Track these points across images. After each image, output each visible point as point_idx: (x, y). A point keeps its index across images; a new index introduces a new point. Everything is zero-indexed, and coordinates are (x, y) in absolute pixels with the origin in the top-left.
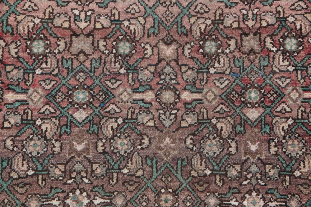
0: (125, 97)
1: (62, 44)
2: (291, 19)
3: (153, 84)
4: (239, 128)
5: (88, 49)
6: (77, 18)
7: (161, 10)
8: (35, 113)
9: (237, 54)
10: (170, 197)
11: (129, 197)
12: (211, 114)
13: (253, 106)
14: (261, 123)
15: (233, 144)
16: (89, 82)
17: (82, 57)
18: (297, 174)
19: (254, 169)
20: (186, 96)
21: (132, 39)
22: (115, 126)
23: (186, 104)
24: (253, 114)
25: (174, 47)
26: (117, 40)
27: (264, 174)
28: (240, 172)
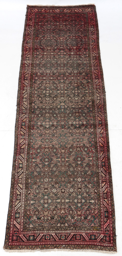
0: (55, 160)
1: (43, 150)
2: (86, 145)
3: (60, 157)
4: (77, 165)
5: (48, 151)
6: (46, 145)
7: (62, 143)
8: (38, 163)
9: (76, 151)
10: (64, 179)
11: (56, 179)
12: (71, 163)
13: (79, 161)
14: (81, 164)
15: (76, 168)
16: (48, 157)
17: (47, 152)
18: (87, 174)
19: (79, 173)
20: (67, 159)
21: (56, 149)
22: (53, 165)
23: (67, 161)
24: (79, 163)
25: (64, 150)
26: (53, 149)
27: (81, 174)
28: (77, 174)
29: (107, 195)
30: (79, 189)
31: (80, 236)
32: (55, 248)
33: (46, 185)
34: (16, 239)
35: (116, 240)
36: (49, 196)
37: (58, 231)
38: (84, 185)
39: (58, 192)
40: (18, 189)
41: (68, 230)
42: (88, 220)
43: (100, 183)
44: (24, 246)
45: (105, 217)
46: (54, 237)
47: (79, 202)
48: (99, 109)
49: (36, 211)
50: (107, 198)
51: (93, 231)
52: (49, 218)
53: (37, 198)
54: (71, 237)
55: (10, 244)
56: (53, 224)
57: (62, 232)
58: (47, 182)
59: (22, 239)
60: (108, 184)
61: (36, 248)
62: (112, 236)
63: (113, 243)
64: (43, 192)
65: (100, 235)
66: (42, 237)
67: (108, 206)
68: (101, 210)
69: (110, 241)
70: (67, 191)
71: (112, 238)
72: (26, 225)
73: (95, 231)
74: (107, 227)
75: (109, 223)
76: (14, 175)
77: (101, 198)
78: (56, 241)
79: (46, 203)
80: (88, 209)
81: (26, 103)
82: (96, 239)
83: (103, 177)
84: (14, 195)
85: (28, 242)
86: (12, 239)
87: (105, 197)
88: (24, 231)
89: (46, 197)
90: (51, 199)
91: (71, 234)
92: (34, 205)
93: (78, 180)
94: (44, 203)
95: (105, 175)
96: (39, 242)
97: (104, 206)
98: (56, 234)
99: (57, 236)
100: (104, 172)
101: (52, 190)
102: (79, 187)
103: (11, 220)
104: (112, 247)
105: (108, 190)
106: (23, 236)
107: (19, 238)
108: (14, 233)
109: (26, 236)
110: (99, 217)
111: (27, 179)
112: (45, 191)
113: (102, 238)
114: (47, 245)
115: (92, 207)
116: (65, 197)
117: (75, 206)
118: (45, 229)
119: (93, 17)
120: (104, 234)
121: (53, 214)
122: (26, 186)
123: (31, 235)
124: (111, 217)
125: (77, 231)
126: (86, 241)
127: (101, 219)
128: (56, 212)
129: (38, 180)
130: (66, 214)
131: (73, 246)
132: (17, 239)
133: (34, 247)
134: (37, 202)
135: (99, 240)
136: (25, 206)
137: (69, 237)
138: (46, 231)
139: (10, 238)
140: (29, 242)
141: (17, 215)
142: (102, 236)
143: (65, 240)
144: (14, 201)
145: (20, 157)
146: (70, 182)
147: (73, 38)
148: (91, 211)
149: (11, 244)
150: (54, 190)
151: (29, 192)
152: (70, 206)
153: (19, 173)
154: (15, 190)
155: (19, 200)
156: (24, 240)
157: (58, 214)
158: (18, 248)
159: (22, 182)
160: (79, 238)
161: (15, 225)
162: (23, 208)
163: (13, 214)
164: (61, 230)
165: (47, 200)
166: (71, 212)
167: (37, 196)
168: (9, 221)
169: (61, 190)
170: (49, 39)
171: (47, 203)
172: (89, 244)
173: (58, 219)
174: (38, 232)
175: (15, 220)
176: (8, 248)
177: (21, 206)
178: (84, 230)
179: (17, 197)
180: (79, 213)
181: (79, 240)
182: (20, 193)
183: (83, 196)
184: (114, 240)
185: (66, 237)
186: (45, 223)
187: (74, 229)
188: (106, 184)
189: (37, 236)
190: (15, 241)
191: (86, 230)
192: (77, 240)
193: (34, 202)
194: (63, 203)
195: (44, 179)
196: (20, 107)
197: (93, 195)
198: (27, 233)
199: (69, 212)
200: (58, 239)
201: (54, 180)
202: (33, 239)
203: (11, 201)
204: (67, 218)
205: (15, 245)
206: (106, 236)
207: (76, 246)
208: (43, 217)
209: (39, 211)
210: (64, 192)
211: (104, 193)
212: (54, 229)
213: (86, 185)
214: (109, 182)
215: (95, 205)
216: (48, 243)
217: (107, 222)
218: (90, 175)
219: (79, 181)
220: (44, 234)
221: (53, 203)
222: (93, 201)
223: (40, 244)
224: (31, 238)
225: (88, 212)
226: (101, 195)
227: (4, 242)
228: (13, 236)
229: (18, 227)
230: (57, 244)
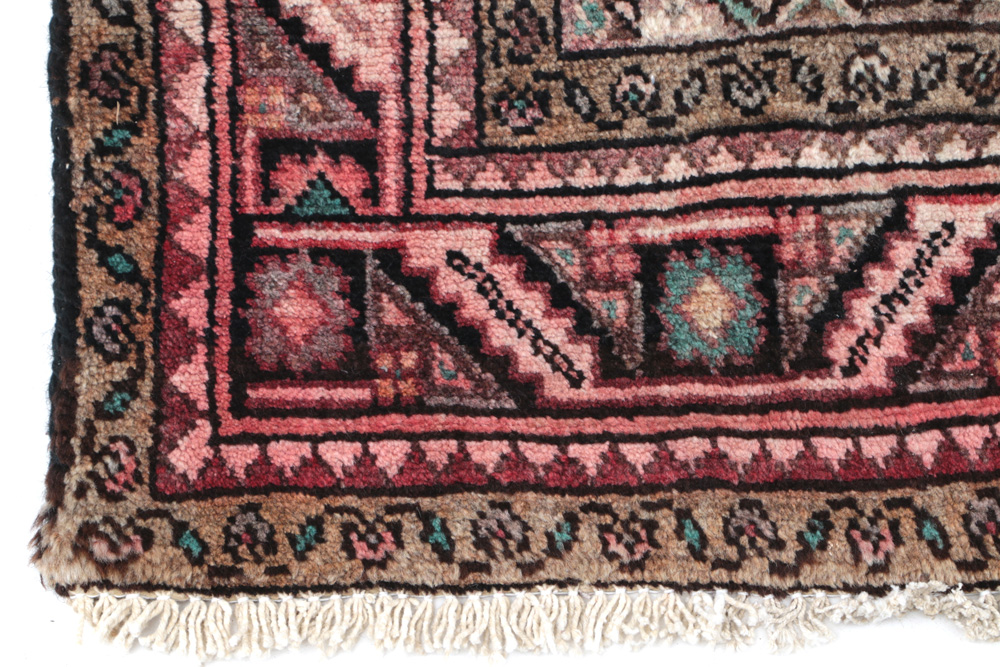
34: (330, 346)
44: (543, 514)
59: (472, 336)
61: (838, 545)
85: (630, 411)
86: (241, 330)
88: (497, 133)
96: (898, 397)
106: (505, 274)
107: (392, 315)
108: (269, 193)
109: (568, 264)
123: (688, 246)
132: (355, 331)
133: (790, 516)
139: (191, 305)
140: (655, 407)
149: (216, 463)
156: (529, 362)
158: (413, 545)
189: (842, 251)
190: (308, 378)
198: (584, 178)
202: (751, 336)
205: (314, 479)
223: (924, 446)
228: (249, 255)
229: (345, 49)
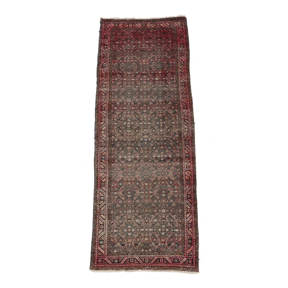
0: (138, 193)
1: (125, 183)
2: (171, 178)
3: (144, 190)
4: (161, 198)
5: (130, 184)
6: (128, 179)
7: (145, 177)
8: (120, 196)
9: (160, 184)
10: (147, 210)
11: (139, 210)
12: (155, 195)
13: (164, 194)
14: (165, 197)
15: (160, 201)
16: (131, 190)
17: (129, 186)
18: (172, 205)
19: (164, 205)
20: (150, 192)
21: (139, 182)
22: (136, 198)
23: (150, 194)
24: (164, 195)
25: (148, 183)
26: (136, 182)
27: (166, 206)
28: (161, 206)
29: (191, 225)
30: (163, 219)
31: (164, 260)
32: (139, 269)
33: (129, 216)
35: (198, 263)
36: (132, 226)
37: (142, 256)
38: (168, 216)
39: (142, 223)
40: (100, 219)
41: (152, 255)
42: (171, 247)
43: (185, 214)
44: (109, 268)
45: (189, 244)
46: (138, 260)
47: (163, 231)
48: (186, 142)
49: (119, 239)
50: (191, 228)
51: (177, 256)
52: (133, 244)
53: (120, 227)
54: (155, 260)
55: (95, 266)
56: (137, 250)
57: (146, 256)
58: (130, 213)
59: (107, 262)
60: (193, 214)
62: (195, 259)
63: (195, 265)
64: (126, 223)
65: (183, 259)
66: (126, 260)
67: (192, 234)
68: (185, 238)
69: (193, 264)
70: (151, 221)
71: (195, 261)
72: (110, 250)
73: (179, 256)
74: (190, 252)
75: (192, 249)
76: (96, 207)
77: (185, 227)
78: (140, 263)
79: (129, 232)
80: (171, 237)
81: (105, 135)
82: (178, 262)
83: (188, 209)
84: (97, 225)
85: (113, 264)
87: (190, 227)
88: (108, 255)
89: (129, 227)
90: (134, 229)
91: (155, 258)
92: (117, 233)
93: (162, 212)
94: (128, 232)
95: (191, 207)
96: (123, 264)
97: (188, 234)
98: (140, 258)
99: (140, 259)
100: (189, 204)
101: (136, 220)
102: (163, 218)
103: (95, 246)
104: (194, 268)
105: (193, 220)
106: (108, 260)
107: (104, 261)
108: (99, 257)
109: (111, 259)
110: (183, 244)
111: (109, 211)
112: (128, 221)
113: (184, 261)
114: (132, 266)
115: (176, 235)
116: (149, 226)
117: (158, 235)
118: (129, 254)
119: (183, 33)
120: (187, 258)
121: (137, 241)
122: (108, 217)
123: (115, 259)
124: (194, 243)
125: (161, 256)
126: (169, 264)
127: (185, 245)
128: (140, 240)
129: (121, 212)
130: (149, 242)
131: (157, 267)
132: (102, 262)
133: (119, 268)
134: (120, 231)
135: (182, 262)
136: (109, 234)
137: (152, 260)
138: (130, 256)
139: (96, 261)
141: (101, 242)
142: (185, 259)
143: (149, 262)
144: (97, 230)
145: (101, 190)
146: (154, 214)
147: (158, 60)
148: (175, 239)
150: (138, 221)
151: (112, 222)
152: (153, 235)
153: (101, 205)
154: (97, 220)
155: (102, 229)
156: (109, 263)
157: (142, 242)
158: (104, 269)
159: (105, 214)
160: (163, 261)
161: (99, 250)
162: (107, 236)
163: (96, 242)
164: (145, 255)
165: (130, 230)
166: (155, 240)
167: (120, 226)
168: (93, 247)
169: (145, 220)
170: (129, 62)
171: (131, 232)
172: (173, 266)
173: (141, 245)
174: (122, 256)
175: (99, 246)
176: (94, 269)
177: (104, 234)
178: (168, 255)
179: (100, 226)
180: (163, 240)
181: (162, 262)
182: (103, 223)
183: (167, 225)
184: (197, 263)
185: (150, 260)
186: (129, 249)
187: (158, 254)
188: (191, 215)
189: (122, 259)
190: (100, 263)
191: (169, 254)
192: (161, 262)
193: (118, 231)
194: (147, 232)
195: (127, 210)
196: (98, 140)
197: (177, 225)
198: (111, 257)
199: (153, 240)
200: (142, 262)
201: (137, 211)
202: (118, 262)
203: (94, 230)
204: (150, 244)
205: (100, 266)
206: (189, 260)
207: (159, 267)
208: (127, 244)
209: (122, 239)
210: (148, 222)
211: (188, 223)
212: (138, 254)
213: (171, 216)
214: (194, 213)
215: (179, 234)
216: (133, 265)
217: (190, 248)
218: (175, 207)
219: (164, 212)
220: (128, 258)
221: (137, 232)
222: (177, 230)
223: (124, 266)
224: (116, 261)
225: (171, 240)
226: (185, 225)
227: (90, 264)
229: (102, 252)
230: (141, 266)
